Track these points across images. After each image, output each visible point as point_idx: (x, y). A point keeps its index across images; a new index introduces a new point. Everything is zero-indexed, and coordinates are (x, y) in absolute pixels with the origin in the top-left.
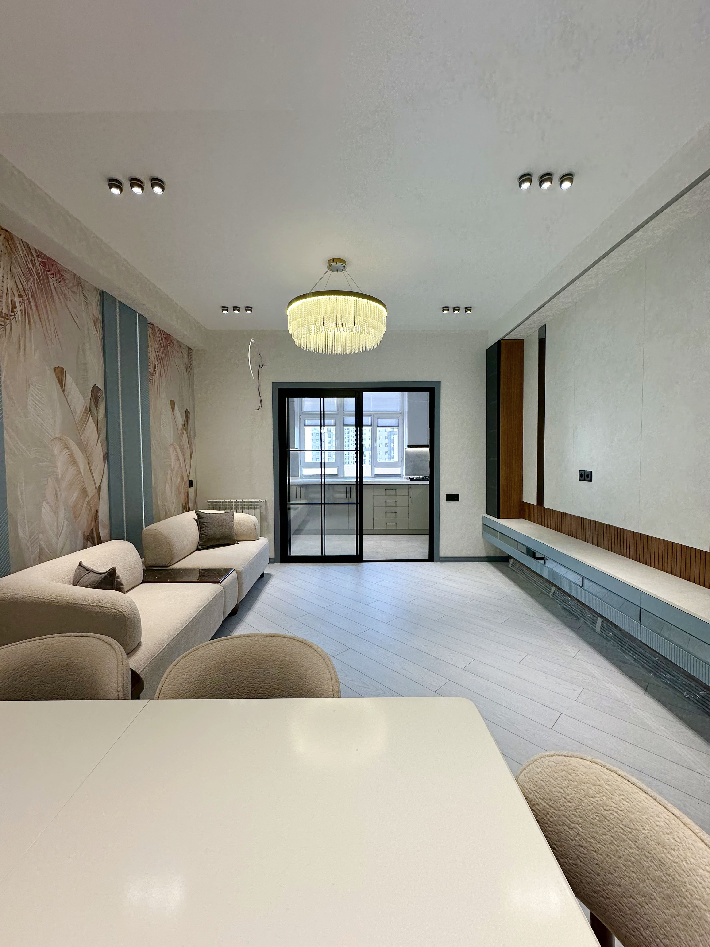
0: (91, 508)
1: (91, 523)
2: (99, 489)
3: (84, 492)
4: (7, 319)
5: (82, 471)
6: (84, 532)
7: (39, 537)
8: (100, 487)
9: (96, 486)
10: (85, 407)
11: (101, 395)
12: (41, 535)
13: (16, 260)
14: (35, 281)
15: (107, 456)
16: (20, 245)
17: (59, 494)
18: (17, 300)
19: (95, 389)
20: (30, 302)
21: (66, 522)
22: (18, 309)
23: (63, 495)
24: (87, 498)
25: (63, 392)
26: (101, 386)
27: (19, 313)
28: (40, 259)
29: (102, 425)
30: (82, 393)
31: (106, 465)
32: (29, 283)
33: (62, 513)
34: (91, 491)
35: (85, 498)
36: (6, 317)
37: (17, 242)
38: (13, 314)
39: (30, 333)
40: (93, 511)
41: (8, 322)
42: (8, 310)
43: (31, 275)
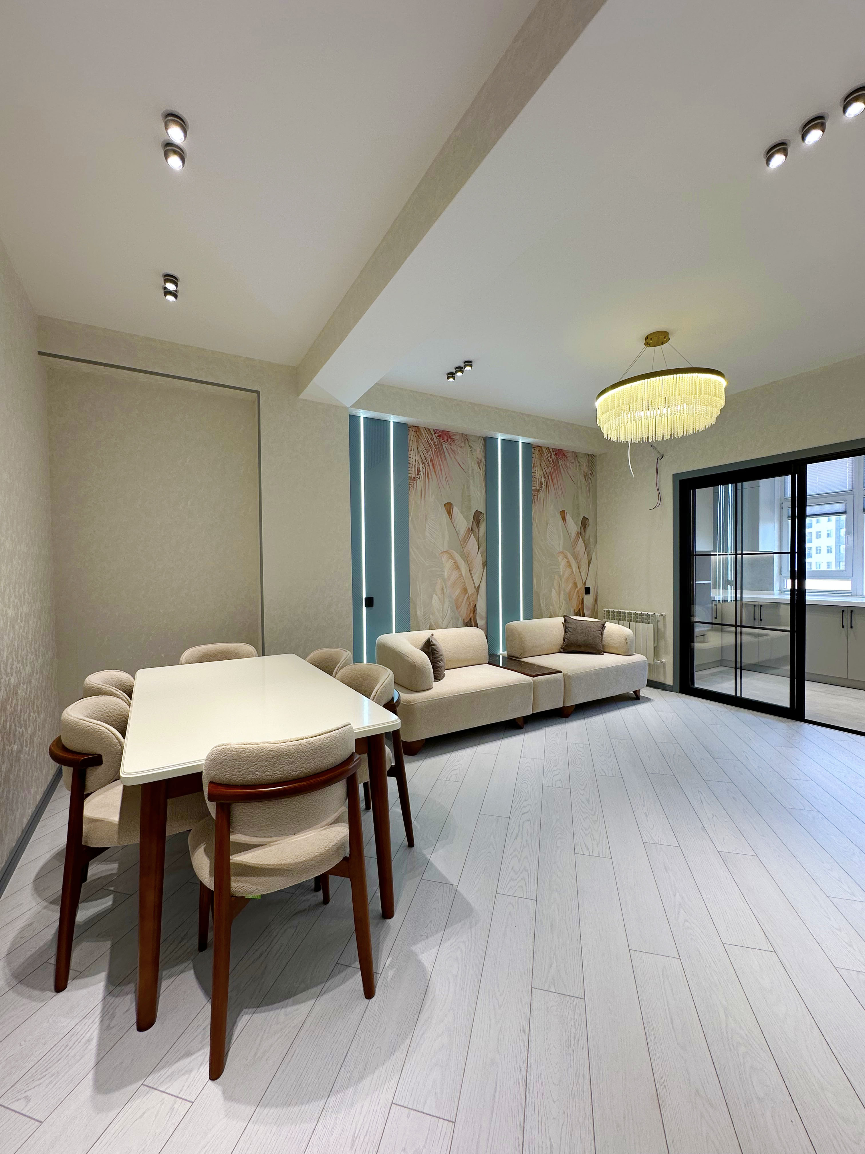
0: (470, 603)
1: (470, 614)
2: (478, 589)
3: (465, 590)
4: (415, 480)
5: (464, 575)
6: (464, 619)
7: (429, 617)
8: (479, 587)
9: (475, 587)
10: (467, 528)
11: (484, 516)
12: (431, 616)
13: (421, 442)
14: (433, 450)
15: (485, 564)
16: (424, 432)
17: (445, 590)
18: (421, 466)
19: (478, 514)
20: (429, 466)
21: (449, 610)
22: (421, 472)
23: (448, 591)
24: (467, 594)
25: (451, 519)
26: (482, 509)
27: (422, 474)
28: (436, 435)
29: (482, 539)
30: (466, 518)
31: (485, 571)
32: (429, 453)
33: (447, 604)
34: (471, 590)
35: (466, 594)
36: (414, 479)
37: (422, 431)
38: (418, 476)
39: (429, 486)
40: (472, 605)
41: (415, 482)
42: (416, 474)
43: (431, 447)
